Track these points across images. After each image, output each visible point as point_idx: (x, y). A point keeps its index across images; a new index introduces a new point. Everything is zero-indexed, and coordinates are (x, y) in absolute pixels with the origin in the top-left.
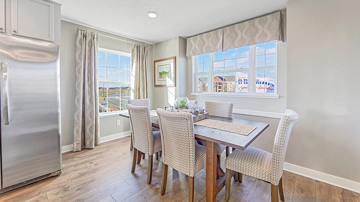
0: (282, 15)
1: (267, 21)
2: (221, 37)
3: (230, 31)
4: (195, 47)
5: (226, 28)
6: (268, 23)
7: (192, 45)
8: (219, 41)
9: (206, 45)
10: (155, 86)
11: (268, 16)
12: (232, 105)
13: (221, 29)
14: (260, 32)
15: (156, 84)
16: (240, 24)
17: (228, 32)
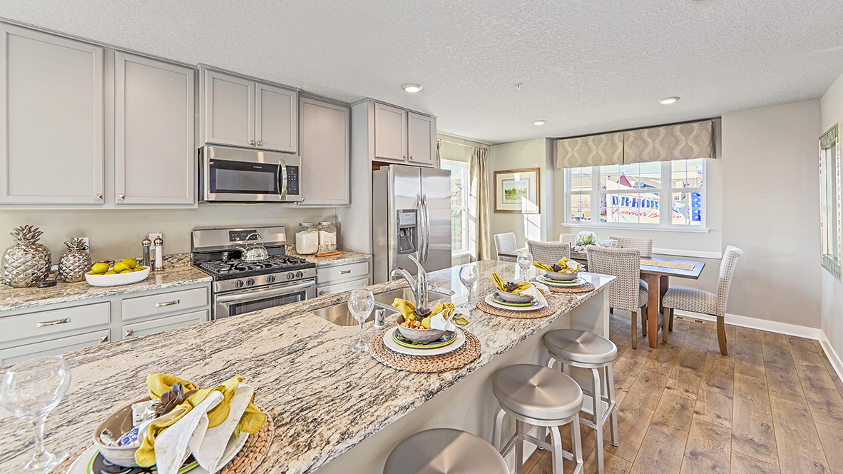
0: (714, 124)
1: (692, 132)
2: (620, 145)
3: (636, 138)
4: (573, 154)
5: (629, 132)
6: (694, 133)
7: (567, 152)
8: (616, 149)
9: (594, 153)
10: (496, 211)
11: (694, 125)
12: (651, 242)
13: (619, 133)
14: (682, 144)
15: (498, 209)
16: (652, 129)
17: (632, 139)
